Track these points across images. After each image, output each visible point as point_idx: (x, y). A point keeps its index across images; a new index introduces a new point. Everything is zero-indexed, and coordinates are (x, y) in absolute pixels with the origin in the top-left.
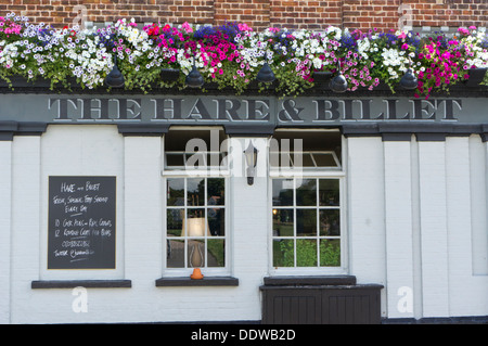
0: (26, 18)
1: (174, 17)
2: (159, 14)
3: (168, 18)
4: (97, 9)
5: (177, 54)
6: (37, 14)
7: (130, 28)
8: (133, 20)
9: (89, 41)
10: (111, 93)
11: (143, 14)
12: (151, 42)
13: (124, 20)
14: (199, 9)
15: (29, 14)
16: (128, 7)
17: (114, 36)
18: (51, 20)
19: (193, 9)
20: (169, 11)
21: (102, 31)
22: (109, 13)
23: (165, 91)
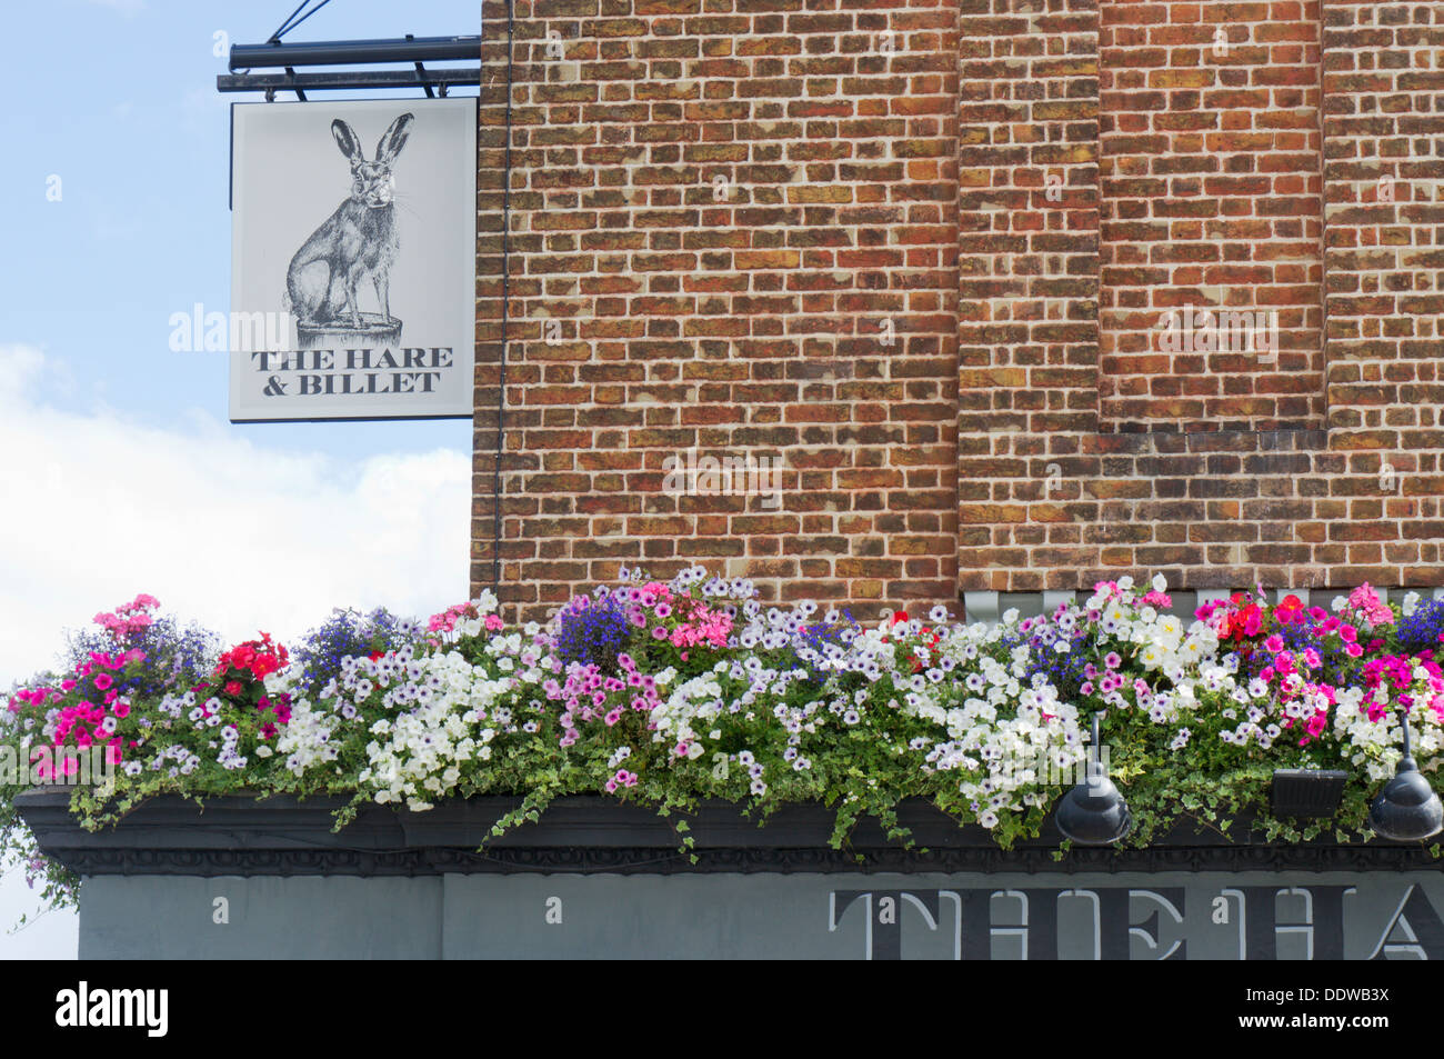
0: (747, 588)
1: (1313, 565)
2: (1256, 555)
3: (1290, 570)
4: (1013, 545)
5: (1333, 706)
6: (787, 569)
7: (1148, 613)
8: (1160, 584)
9: (987, 663)
10: (1068, 867)
11: (1192, 556)
12: (1231, 663)
13: (1126, 582)
14: (1412, 531)
15: (757, 571)
16: (1133, 534)
17: (1085, 643)
18: (838, 590)
19: (1390, 530)
20: (1296, 542)
21: (1041, 629)
22: (1059, 557)
23: (1282, 857)
